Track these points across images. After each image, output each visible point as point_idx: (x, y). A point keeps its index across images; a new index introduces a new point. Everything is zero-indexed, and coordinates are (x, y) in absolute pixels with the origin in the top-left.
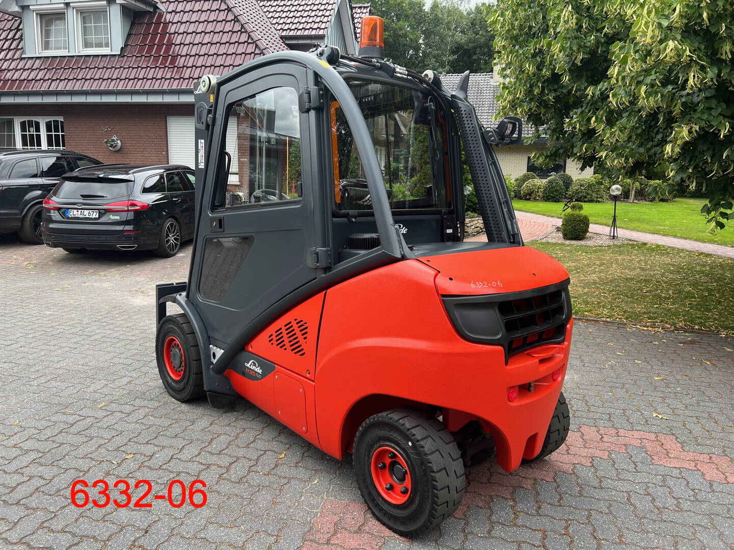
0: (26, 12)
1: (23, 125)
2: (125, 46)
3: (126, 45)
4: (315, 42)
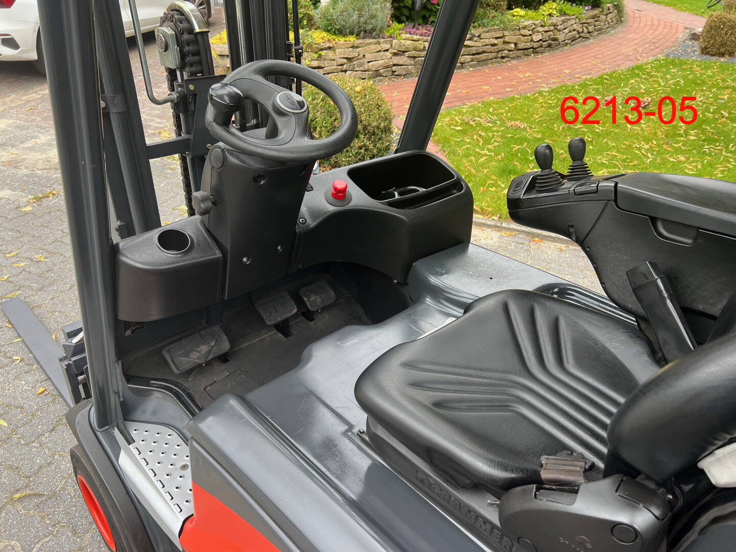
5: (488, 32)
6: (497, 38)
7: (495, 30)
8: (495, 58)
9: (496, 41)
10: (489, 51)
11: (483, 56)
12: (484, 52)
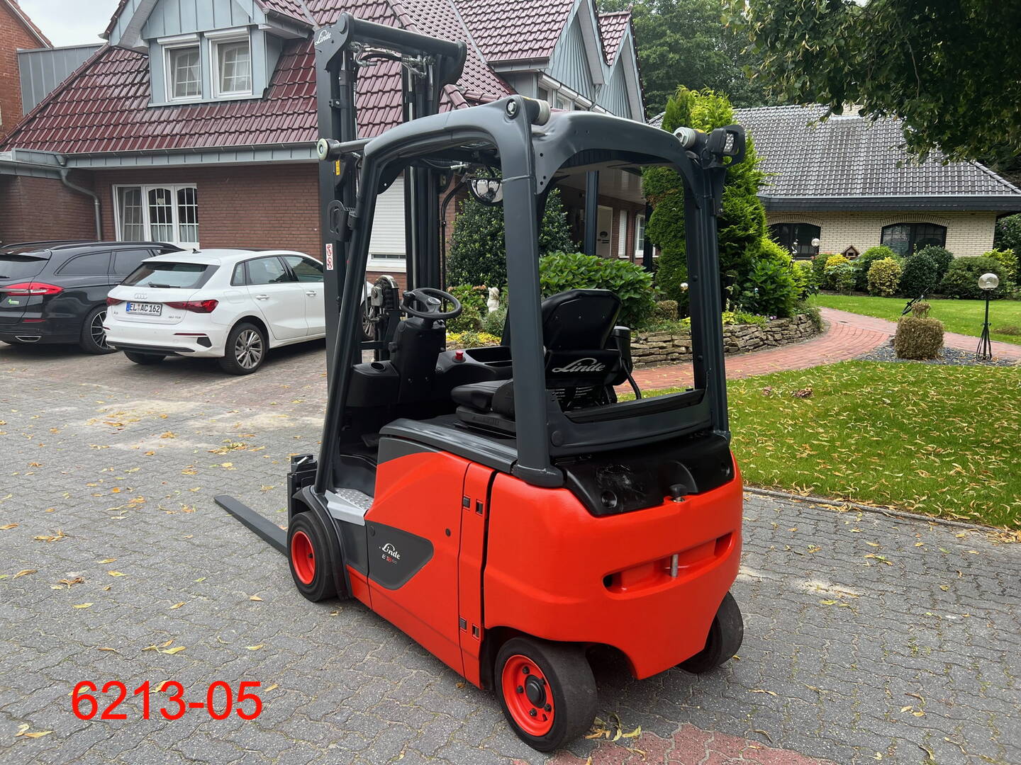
0: (154, 48)
1: (152, 194)
2: (269, 86)
3: (271, 85)
4: (537, 68)
5: (655, 336)
6: (665, 342)
7: (663, 334)
8: (665, 360)
9: (664, 345)
10: (658, 353)
11: (651, 358)
12: (653, 354)
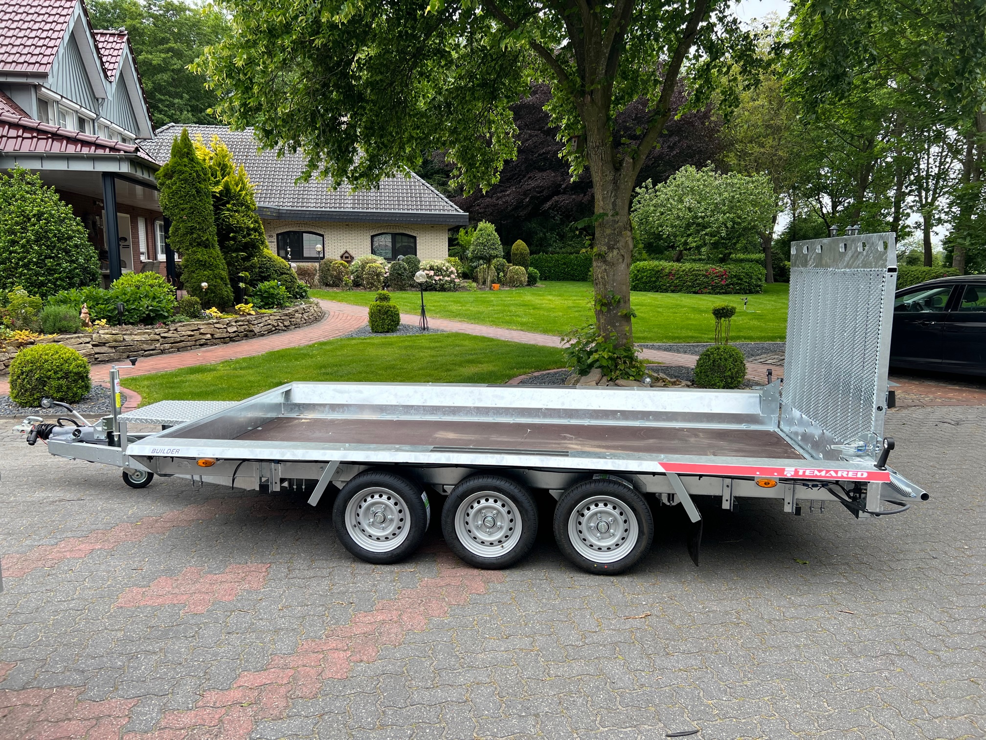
4: (36, 81)
6: (193, 330)
7: (190, 325)
8: (194, 345)
9: (192, 333)
10: (187, 340)
11: (182, 344)
12: (183, 341)
